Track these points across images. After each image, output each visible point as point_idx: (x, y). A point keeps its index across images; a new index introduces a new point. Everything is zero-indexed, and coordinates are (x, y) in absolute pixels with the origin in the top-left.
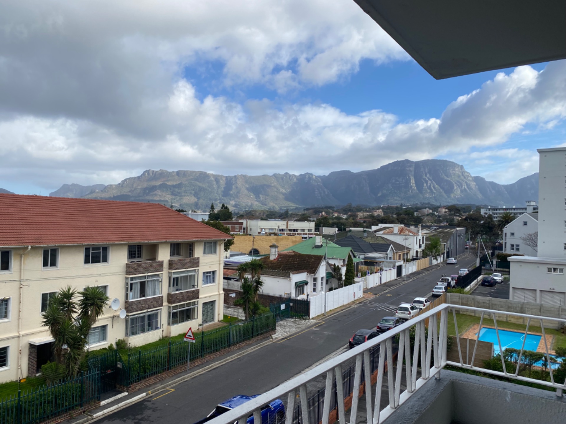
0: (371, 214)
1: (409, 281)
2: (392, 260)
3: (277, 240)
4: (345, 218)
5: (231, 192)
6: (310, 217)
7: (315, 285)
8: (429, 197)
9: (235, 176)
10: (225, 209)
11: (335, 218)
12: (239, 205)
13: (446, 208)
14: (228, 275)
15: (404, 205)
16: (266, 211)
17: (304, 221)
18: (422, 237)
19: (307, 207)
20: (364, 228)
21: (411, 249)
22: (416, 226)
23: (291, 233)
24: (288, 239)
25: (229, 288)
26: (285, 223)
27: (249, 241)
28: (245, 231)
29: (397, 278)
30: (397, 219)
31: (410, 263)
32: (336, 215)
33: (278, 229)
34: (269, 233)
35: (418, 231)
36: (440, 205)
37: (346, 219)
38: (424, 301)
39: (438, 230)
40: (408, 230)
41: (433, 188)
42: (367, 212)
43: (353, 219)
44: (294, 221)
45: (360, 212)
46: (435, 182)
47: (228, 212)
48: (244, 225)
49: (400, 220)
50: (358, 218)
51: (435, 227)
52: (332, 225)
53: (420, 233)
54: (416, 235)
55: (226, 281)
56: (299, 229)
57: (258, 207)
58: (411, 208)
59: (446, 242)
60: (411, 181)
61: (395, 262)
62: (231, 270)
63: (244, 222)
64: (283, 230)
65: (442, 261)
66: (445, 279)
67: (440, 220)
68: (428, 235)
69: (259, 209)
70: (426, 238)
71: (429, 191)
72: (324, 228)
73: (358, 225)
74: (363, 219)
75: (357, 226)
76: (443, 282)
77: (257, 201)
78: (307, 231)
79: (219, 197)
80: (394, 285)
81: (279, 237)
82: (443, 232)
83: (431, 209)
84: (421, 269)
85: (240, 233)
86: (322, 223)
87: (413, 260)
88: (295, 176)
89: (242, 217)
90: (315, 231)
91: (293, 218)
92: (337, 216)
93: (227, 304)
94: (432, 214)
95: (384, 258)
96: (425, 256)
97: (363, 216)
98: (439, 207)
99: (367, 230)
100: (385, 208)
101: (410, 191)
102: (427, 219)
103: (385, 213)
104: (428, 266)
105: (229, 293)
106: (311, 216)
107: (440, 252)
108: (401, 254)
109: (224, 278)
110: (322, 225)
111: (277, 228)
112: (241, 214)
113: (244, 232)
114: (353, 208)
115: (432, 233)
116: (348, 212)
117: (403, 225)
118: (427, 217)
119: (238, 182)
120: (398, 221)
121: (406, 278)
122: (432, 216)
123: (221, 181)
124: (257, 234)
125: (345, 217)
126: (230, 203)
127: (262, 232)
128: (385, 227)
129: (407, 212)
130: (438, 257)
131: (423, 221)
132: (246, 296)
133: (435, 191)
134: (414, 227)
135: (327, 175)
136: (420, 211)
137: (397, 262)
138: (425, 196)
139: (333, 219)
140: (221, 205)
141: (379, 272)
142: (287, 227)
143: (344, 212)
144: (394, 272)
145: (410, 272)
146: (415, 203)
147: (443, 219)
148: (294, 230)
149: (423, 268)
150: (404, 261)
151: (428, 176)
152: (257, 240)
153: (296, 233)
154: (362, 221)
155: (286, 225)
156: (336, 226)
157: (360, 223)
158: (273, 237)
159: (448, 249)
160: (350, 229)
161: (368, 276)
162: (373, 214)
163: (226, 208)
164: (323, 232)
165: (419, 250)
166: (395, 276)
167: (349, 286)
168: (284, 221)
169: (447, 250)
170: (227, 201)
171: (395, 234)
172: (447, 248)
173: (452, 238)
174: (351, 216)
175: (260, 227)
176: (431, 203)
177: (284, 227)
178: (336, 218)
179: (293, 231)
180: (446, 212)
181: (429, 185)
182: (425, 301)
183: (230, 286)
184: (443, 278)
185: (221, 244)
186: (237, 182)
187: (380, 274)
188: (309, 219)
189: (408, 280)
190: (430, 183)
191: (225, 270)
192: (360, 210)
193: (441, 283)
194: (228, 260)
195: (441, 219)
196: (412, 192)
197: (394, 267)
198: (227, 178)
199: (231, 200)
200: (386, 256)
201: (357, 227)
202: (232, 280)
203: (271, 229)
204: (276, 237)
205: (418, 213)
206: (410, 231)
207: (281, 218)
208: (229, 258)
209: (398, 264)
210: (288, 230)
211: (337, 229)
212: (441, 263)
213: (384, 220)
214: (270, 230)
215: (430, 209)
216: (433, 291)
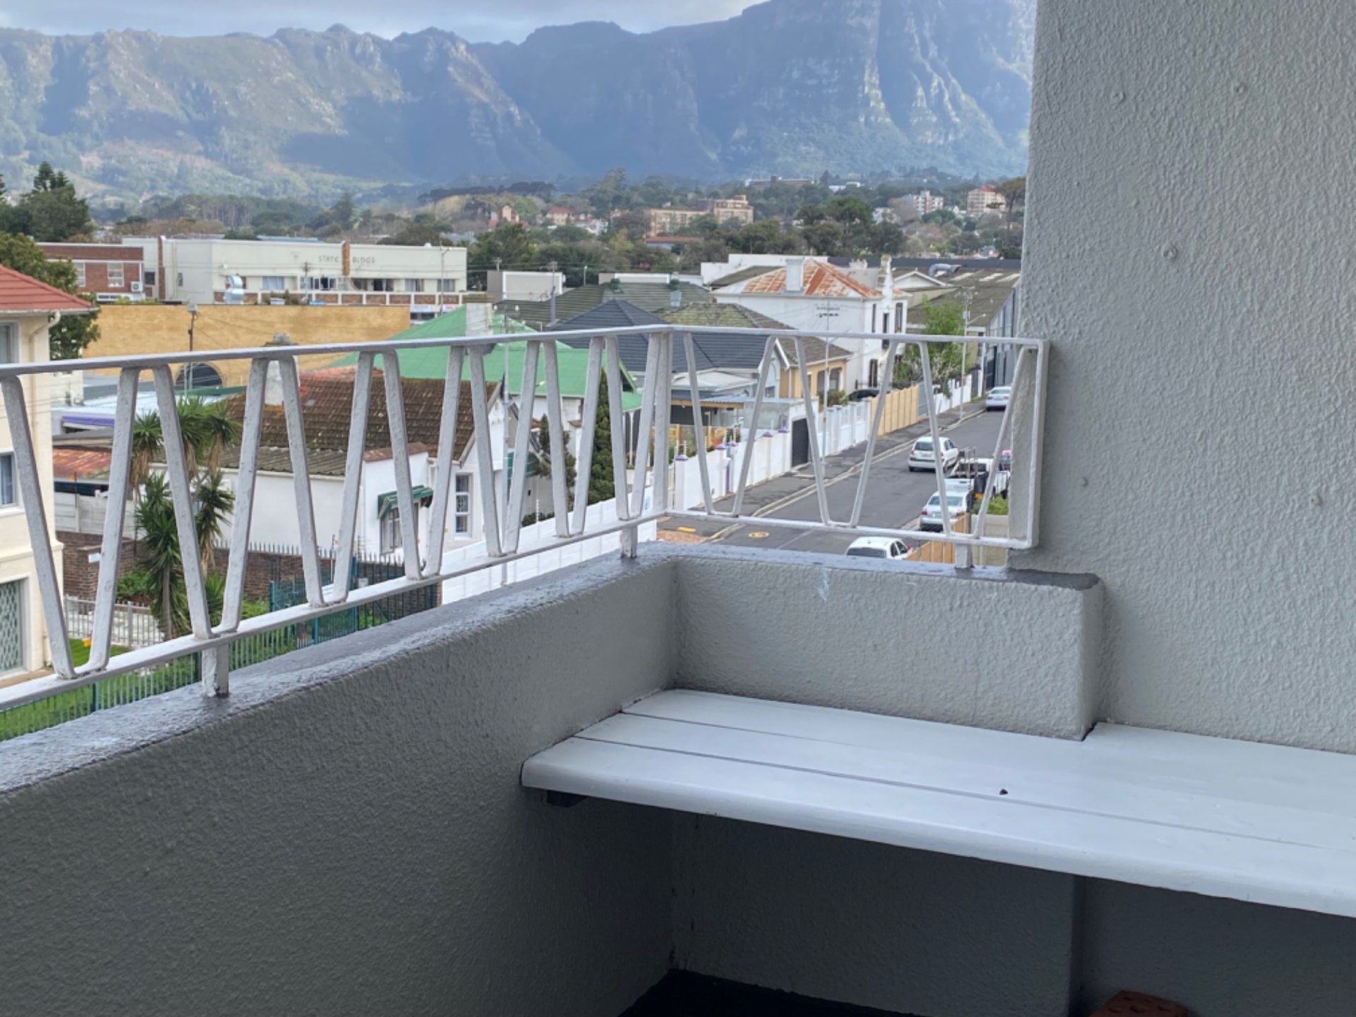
0: (704, 217)
1: (837, 479)
2: (776, 400)
3: (300, 325)
4: (596, 232)
5: (83, 113)
6: (448, 229)
7: (462, 503)
8: (932, 145)
9: (98, 39)
10: (52, 187)
11: (555, 232)
12: (124, 173)
13: (997, 191)
14: (76, 475)
15: (837, 177)
16: (253, 199)
17: (422, 245)
18: (893, 305)
19: (436, 185)
20: (670, 271)
21: (848, 353)
22: (874, 263)
23: (364, 293)
24: (350, 319)
25: (86, 531)
26: (334, 249)
27: (172, 329)
28: (155, 288)
29: (794, 470)
30: (807, 237)
31: (844, 409)
32: (560, 219)
33: (302, 279)
34: (263, 295)
35: (881, 280)
36: (976, 177)
37: (604, 238)
38: (888, 549)
39: (958, 278)
40: (841, 278)
41: (950, 107)
42: (690, 206)
43: (631, 238)
44: (379, 243)
45: (660, 207)
46: (960, 82)
47: (71, 201)
48: (149, 262)
49: (816, 239)
50: (652, 234)
51: (948, 266)
52: (539, 264)
53: (887, 291)
54: (871, 296)
55: (69, 498)
56: (398, 279)
57: (211, 182)
58: (865, 191)
59: (987, 324)
60: (866, 78)
61: (787, 407)
62: (89, 454)
63: (149, 246)
64: (325, 283)
65: (967, 398)
66: (972, 467)
67: (972, 238)
68: (918, 298)
69: (219, 190)
70: (909, 310)
71: (934, 119)
72: (505, 274)
73: (652, 262)
74: (672, 239)
75: (647, 266)
76: (964, 476)
77: (207, 154)
78: (435, 284)
79: (27, 133)
80: (781, 497)
81: (310, 311)
82: (977, 283)
83: (939, 194)
84: (888, 430)
85: (132, 297)
86: (498, 255)
87: (859, 395)
88: (378, 41)
89: (136, 224)
90: (469, 288)
91: (376, 232)
92: (563, 224)
93: (80, 598)
94: (944, 216)
95: (746, 392)
96: (906, 381)
97: (673, 223)
98: (970, 187)
99: (683, 278)
100: (762, 189)
101: (862, 120)
102: (921, 237)
103: (760, 213)
104: (913, 422)
105: (86, 548)
106: (454, 226)
107: (960, 362)
108: (813, 373)
109: (60, 487)
110: (498, 261)
111: (300, 273)
112: (134, 214)
113: (148, 292)
114: (633, 189)
115: (938, 287)
116: (610, 205)
117: (823, 259)
118: (924, 228)
119: (113, 66)
120: (810, 244)
121: (827, 467)
122: (943, 222)
123: (32, 60)
124: (210, 299)
125: (596, 227)
126: (80, 163)
127: (229, 290)
128: (755, 268)
129: (846, 206)
130: (952, 383)
131: (909, 242)
132: (160, 553)
133: (957, 120)
134: (866, 264)
135: (518, 40)
136: (894, 201)
137: (793, 405)
138: (920, 138)
139: (543, 237)
140: (34, 172)
141: (723, 445)
142: (345, 270)
143: (594, 209)
144: (782, 444)
145: (844, 445)
146: (878, 171)
147: (984, 235)
148: (378, 284)
149: (894, 428)
150: (821, 402)
151: (933, 51)
152: (207, 326)
153: (388, 294)
154: (668, 247)
155: (340, 259)
156: (554, 264)
157: (658, 253)
158: (279, 310)
159: (991, 351)
160: (617, 276)
161: (678, 463)
162: (711, 215)
163: (59, 183)
164: (504, 290)
165: (882, 358)
166: (784, 459)
167: (600, 503)
168: (335, 242)
169: (990, 357)
170: (66, 151)
171: (792, 296)
172: (988, 349)
173: (1010, 307)
174: (620, 223)
175: (221, 267)
176: (940, 170)
177: (333, 272)
178: (561, 233)
179: (371, 287)
180: (994, 206)
181: (933, 92)
182: (893, 548)
183: (88, 521)
184: (962, 460)
185: (36, 333)
186: (106, 66)
187: (725, 452)
188: (443, 235)
189: (837, 475)
190: (939, 84)
191: (62, 453)
192: (658, 200)
193: (956, 482)
194: (75, 410)
195: (976, 233)
196: (867, 123)
197: (780, 428)
198: (58, 44)
199: (81, 147)
200: (752, 382)
201: (648, 270)
202: (97, 492)
203: (274, 278)
204: (292, 311)
205: (889, 211)
206: (849, 283)
207: (318, 232)
208: (82, 404)
209: (797, 413)
210: (350, 285)
211: (561, 278)
212: (966, 407)
213: (756, 238)
214: (271, 283)
215: (935, 193)
216: (925, 513)
